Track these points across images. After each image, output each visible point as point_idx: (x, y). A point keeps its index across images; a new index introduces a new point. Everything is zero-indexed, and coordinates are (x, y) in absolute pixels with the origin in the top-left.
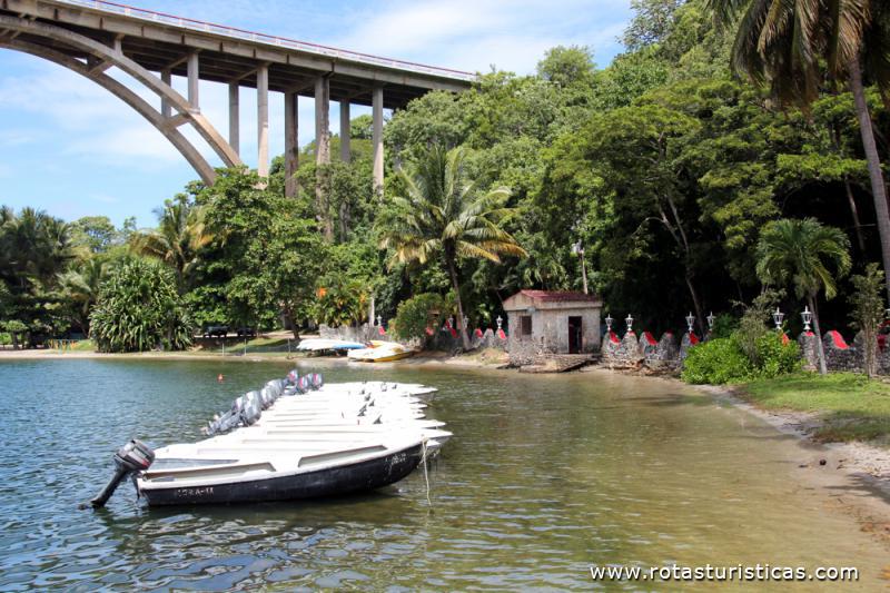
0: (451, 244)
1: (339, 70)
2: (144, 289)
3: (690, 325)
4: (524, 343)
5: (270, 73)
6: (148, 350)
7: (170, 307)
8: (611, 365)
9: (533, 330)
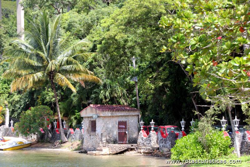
0: (51, 74)
3: (183, 126)
4: (92, 137)
8: (142, 151)
9: (97, 129)
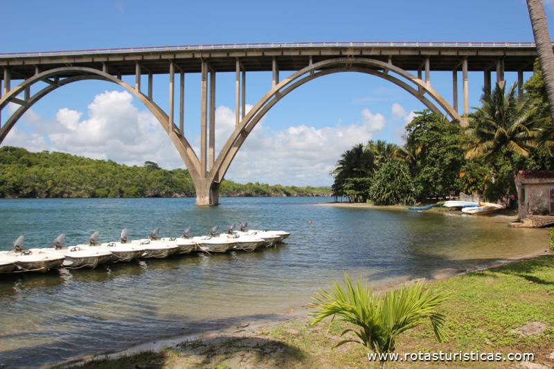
1: (508, 54)
2: (392, 175)
5: (468, 62)
6: (394, 204)
7: (405, 183)
9: (525, 198)
